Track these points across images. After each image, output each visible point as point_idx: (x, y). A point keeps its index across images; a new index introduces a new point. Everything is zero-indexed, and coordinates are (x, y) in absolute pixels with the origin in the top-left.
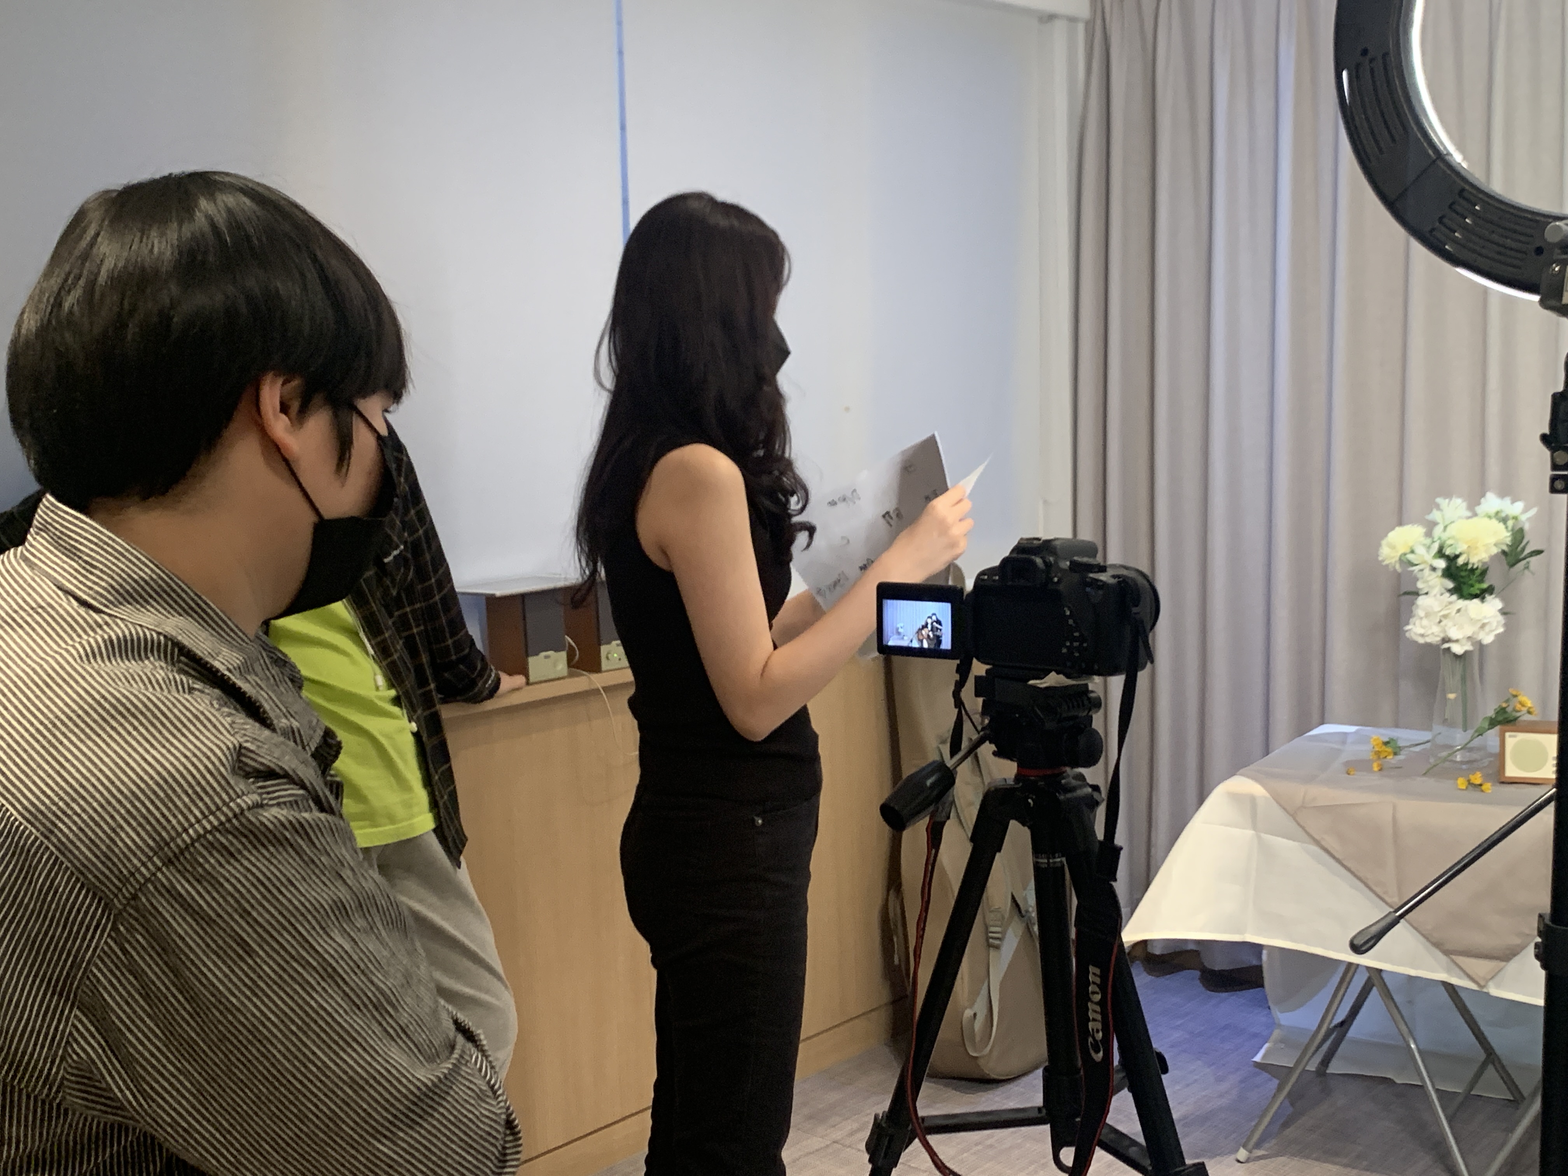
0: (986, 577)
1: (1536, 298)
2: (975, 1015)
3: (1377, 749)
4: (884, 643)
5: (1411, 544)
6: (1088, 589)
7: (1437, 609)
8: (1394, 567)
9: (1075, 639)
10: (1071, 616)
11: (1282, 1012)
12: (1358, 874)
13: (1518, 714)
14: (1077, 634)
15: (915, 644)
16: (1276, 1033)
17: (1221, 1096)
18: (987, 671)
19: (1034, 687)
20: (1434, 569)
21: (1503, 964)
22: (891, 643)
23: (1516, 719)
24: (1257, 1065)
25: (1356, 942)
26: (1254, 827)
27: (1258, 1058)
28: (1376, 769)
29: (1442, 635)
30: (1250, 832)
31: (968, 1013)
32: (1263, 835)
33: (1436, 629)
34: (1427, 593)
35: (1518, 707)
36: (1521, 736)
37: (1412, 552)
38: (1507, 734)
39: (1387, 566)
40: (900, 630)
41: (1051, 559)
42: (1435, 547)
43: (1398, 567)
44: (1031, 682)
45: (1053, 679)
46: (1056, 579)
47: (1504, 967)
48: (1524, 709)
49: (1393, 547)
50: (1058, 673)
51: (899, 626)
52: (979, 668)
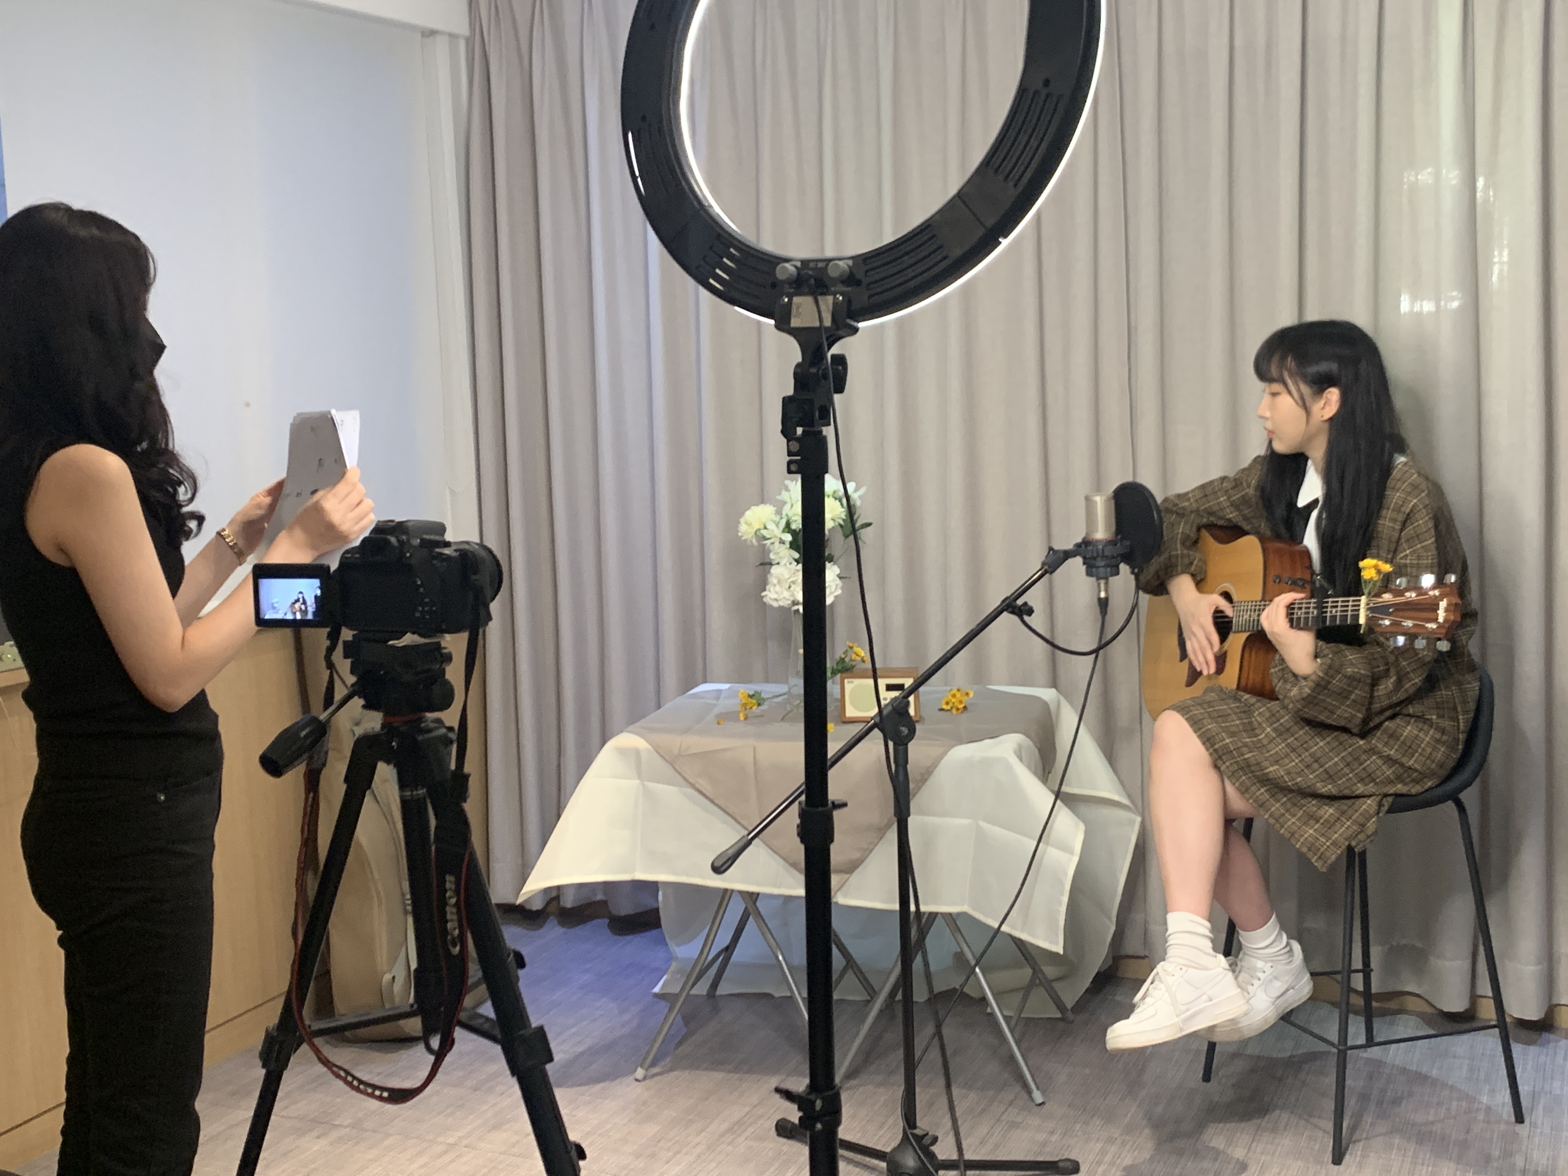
0: (349, 555)
1: (772, 322)
2: (394, 978)
3: (744, 701)
4: (261, 616)
5: (764, 521)
6: (435, 562)
7: (787, 576)
8: (751, 542)
9: (426, 604)
10: (422, 585)
11: (678, 945)
12: (728, 810)
13: (854, 663)
14: (427, 600)
15: (290, 617)
16: (674, 966)
17: (623, 1026)
18: (354, 635)
19: (392, 646)
20: (782, 542)
21: (847, 876)
22: (267, 617)
23: (853, 667)
24: (656, 995)
25: (716, 864)
26: (640, 776)
27: (657, 990)
28: (742, 718)
29: (792, 599)
30: (638, 781)
31: (387, 977)
32: (647, 783)
33: (786, 594)
34: (778, 564)
35: (854, 656)
36: (857, 681)
37: (765, 528)
38: (846, 681)
39: (746, 540)
40: (275, 605)
41: (404, 537)
42: (783, 523)
43: (754, 541)
44: (391, 643)
45: (409, 639)
46: (408, 555)
47: (848, 879)
48: (858, 658)
49: (749, 524)
50: (414, 633)
51: (275, 600)
52: (347, 634)
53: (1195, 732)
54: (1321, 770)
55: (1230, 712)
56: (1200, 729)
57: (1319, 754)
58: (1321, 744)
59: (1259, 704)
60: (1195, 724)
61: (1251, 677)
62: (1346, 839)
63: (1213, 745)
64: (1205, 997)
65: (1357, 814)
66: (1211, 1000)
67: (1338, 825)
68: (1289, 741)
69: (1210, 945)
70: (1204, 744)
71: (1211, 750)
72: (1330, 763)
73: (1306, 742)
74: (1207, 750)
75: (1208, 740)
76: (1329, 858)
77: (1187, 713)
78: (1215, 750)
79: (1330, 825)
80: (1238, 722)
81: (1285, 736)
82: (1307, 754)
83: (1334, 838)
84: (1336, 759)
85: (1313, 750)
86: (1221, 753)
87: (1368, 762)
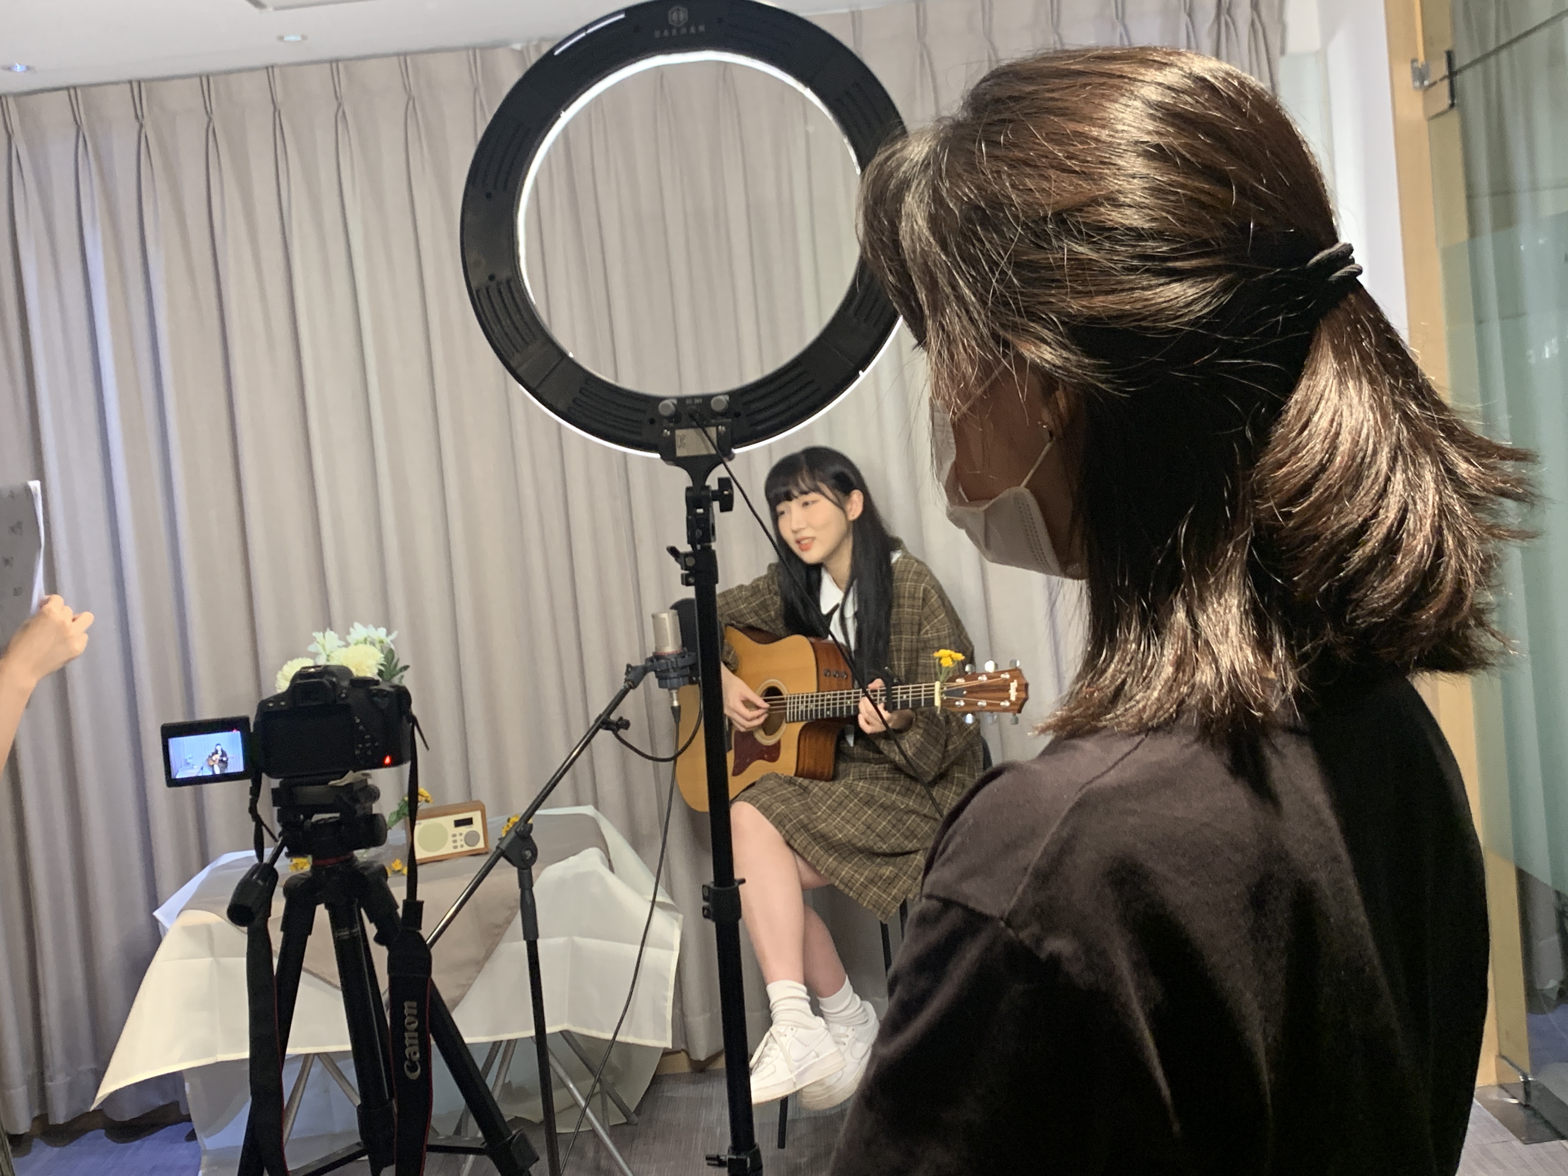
0: (271, 705)
4: (173, 776)
6: (375, 699)
9: (367, 740)
10: (361, 723)
11: (207, 1137)
14: (367, 737)
16: (205, 1159)
18: (281, 783)
19: (333, 787)
22: (178, 777)
26: (212, 953)
30: (211, 959)
32: (218, 959)
36: (425, 822)
44: (332, 783)
45: (350, 777)
46: (341, 695)
48: (423, 799)
50: (352, 771)
51: (186, 758)
53: (768, 818)
54: (874, 834)
55: (789, 795)
56: (771, 815)
57: (870, 821)
58: (870, 812)
59: (812, 785)
60: (765, 810)
61: (807, 761)
62: (903, 893)
63: (784, 827)
64: (813, 1054)
65: (911, 869)
66: (818, 1056)
67: (897, 880)
68: (843, 814)
69: (808, 1006)
70: (777, 828)
71: (784, 832)
72: (880, 828)
73: (857, 813)
74: (781, 832)
75: (779, 822)
76: (890, 912)
77: (758, 802)
78: (787, 831)
79: (891, 882)
80: (797, 804)
81: (839, 810)
82: (860, 823)
83: (893, 894)
84: (884, 823)
85: (863, 819)
86: (791, 833)
87: (910, 821)
